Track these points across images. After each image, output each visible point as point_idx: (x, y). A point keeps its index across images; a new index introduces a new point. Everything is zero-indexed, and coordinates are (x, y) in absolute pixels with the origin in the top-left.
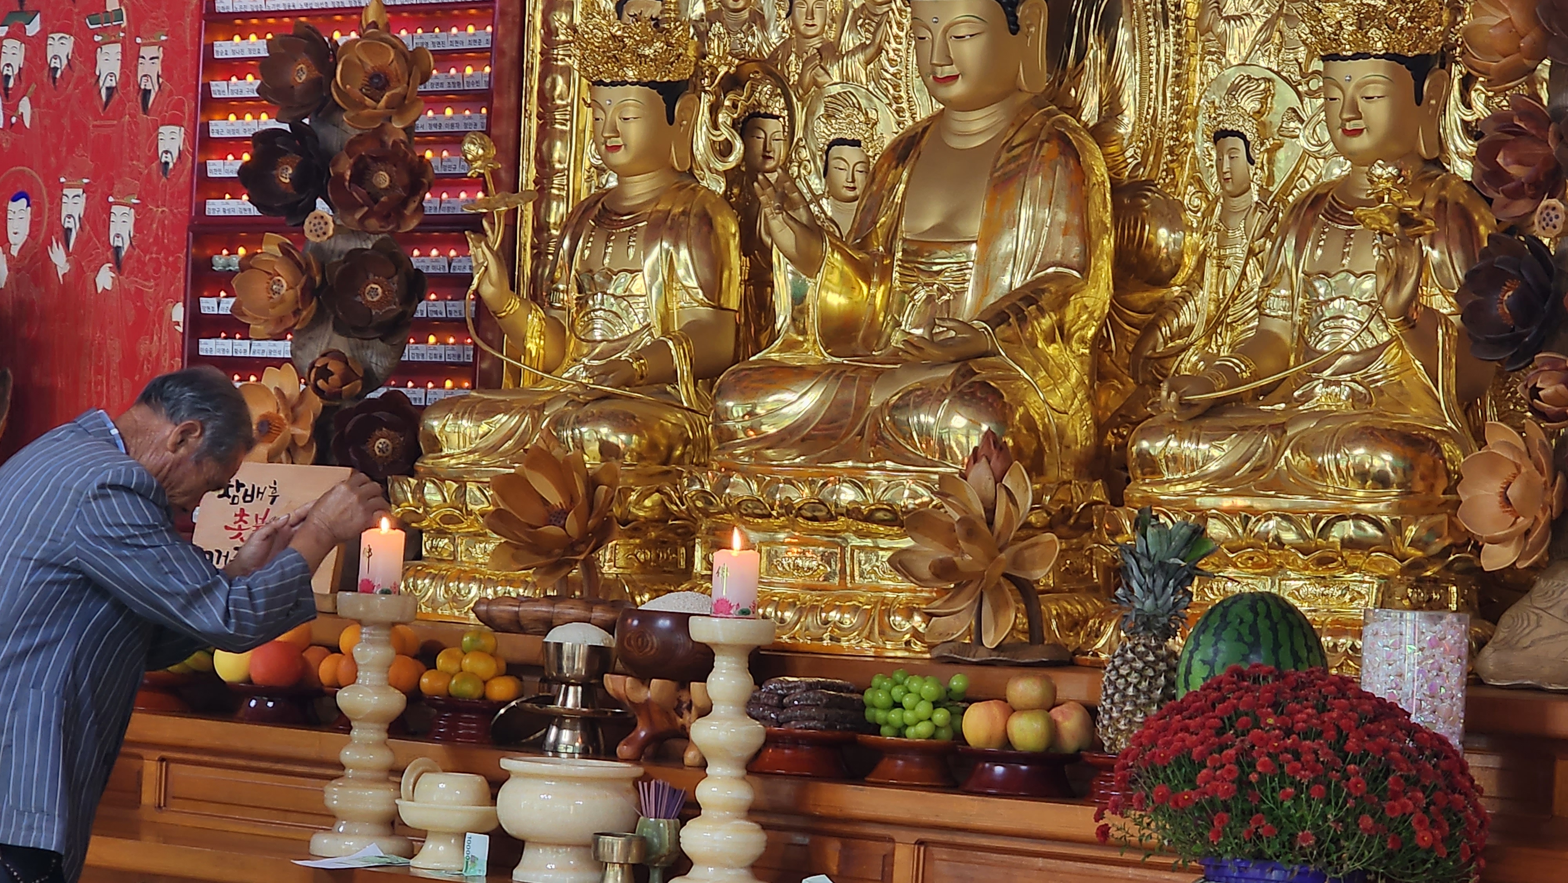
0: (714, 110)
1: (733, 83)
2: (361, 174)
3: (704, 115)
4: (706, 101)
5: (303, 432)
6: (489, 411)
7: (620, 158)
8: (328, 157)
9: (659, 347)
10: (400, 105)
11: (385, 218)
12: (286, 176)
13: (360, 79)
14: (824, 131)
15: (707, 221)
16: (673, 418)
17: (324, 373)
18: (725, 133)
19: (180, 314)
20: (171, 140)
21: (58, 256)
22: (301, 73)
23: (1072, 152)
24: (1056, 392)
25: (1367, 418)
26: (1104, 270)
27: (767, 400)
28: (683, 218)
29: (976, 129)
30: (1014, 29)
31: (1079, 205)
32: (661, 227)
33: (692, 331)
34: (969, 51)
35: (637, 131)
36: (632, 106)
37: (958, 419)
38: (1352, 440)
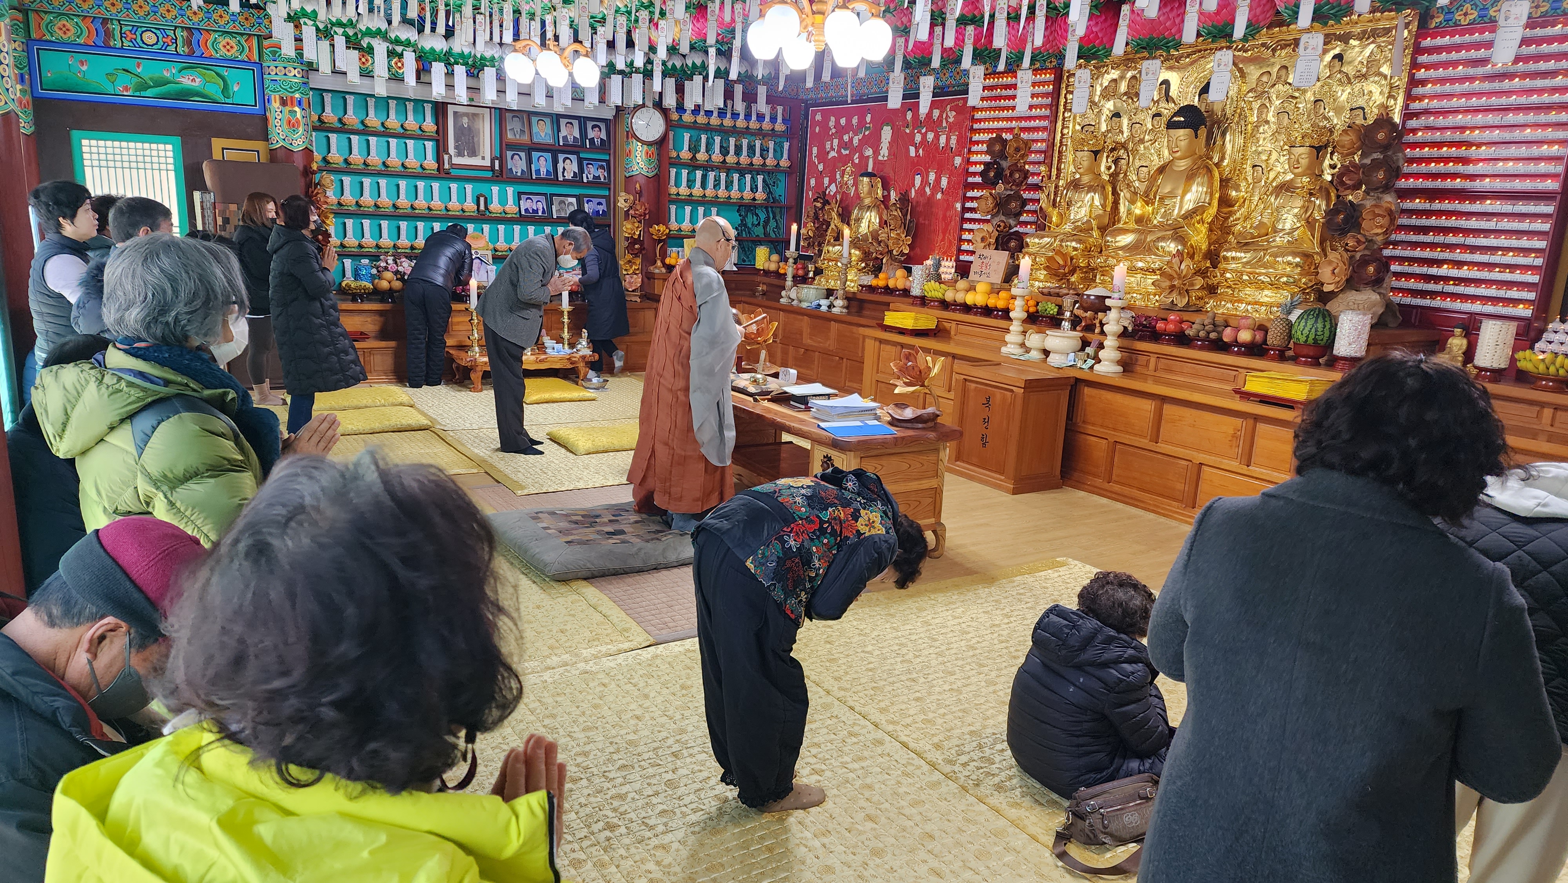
0: (1108, 157)
1: (1113, 150)
2: (1011, 175)
3: (1104, 159)
4: (1105, 155)
5: (993, 241)
6: (1042, 237)
7: (1081, 171)
8: (1003, 170)
9: (1088, 221)
10: (1024, 154)
11: (1017, 186)
12: (992, 174)
13: (1012, 149)
14: (1138, 163)
15: (1103, 187)
16: (1091, 241)
17: (999, 226)
19: (958, 206)
20: (958, 161)
21: (927, 190)
22: (997, 147)
23: (1209, 171)
24: (1199, 237)
25: (1293, 248)
26: (1215, 203)
27: (1118, 239)
28: (1097, 186)
29: (1183, 165)
30: (1196, 137)
31: (1211, 185)
32: (1091, 189)
33: (1098, 217)
34: (1183, 144)
35: (1086, 164)
36: (1085, 157)
37: (1172, 245)
38: (1288, 254)
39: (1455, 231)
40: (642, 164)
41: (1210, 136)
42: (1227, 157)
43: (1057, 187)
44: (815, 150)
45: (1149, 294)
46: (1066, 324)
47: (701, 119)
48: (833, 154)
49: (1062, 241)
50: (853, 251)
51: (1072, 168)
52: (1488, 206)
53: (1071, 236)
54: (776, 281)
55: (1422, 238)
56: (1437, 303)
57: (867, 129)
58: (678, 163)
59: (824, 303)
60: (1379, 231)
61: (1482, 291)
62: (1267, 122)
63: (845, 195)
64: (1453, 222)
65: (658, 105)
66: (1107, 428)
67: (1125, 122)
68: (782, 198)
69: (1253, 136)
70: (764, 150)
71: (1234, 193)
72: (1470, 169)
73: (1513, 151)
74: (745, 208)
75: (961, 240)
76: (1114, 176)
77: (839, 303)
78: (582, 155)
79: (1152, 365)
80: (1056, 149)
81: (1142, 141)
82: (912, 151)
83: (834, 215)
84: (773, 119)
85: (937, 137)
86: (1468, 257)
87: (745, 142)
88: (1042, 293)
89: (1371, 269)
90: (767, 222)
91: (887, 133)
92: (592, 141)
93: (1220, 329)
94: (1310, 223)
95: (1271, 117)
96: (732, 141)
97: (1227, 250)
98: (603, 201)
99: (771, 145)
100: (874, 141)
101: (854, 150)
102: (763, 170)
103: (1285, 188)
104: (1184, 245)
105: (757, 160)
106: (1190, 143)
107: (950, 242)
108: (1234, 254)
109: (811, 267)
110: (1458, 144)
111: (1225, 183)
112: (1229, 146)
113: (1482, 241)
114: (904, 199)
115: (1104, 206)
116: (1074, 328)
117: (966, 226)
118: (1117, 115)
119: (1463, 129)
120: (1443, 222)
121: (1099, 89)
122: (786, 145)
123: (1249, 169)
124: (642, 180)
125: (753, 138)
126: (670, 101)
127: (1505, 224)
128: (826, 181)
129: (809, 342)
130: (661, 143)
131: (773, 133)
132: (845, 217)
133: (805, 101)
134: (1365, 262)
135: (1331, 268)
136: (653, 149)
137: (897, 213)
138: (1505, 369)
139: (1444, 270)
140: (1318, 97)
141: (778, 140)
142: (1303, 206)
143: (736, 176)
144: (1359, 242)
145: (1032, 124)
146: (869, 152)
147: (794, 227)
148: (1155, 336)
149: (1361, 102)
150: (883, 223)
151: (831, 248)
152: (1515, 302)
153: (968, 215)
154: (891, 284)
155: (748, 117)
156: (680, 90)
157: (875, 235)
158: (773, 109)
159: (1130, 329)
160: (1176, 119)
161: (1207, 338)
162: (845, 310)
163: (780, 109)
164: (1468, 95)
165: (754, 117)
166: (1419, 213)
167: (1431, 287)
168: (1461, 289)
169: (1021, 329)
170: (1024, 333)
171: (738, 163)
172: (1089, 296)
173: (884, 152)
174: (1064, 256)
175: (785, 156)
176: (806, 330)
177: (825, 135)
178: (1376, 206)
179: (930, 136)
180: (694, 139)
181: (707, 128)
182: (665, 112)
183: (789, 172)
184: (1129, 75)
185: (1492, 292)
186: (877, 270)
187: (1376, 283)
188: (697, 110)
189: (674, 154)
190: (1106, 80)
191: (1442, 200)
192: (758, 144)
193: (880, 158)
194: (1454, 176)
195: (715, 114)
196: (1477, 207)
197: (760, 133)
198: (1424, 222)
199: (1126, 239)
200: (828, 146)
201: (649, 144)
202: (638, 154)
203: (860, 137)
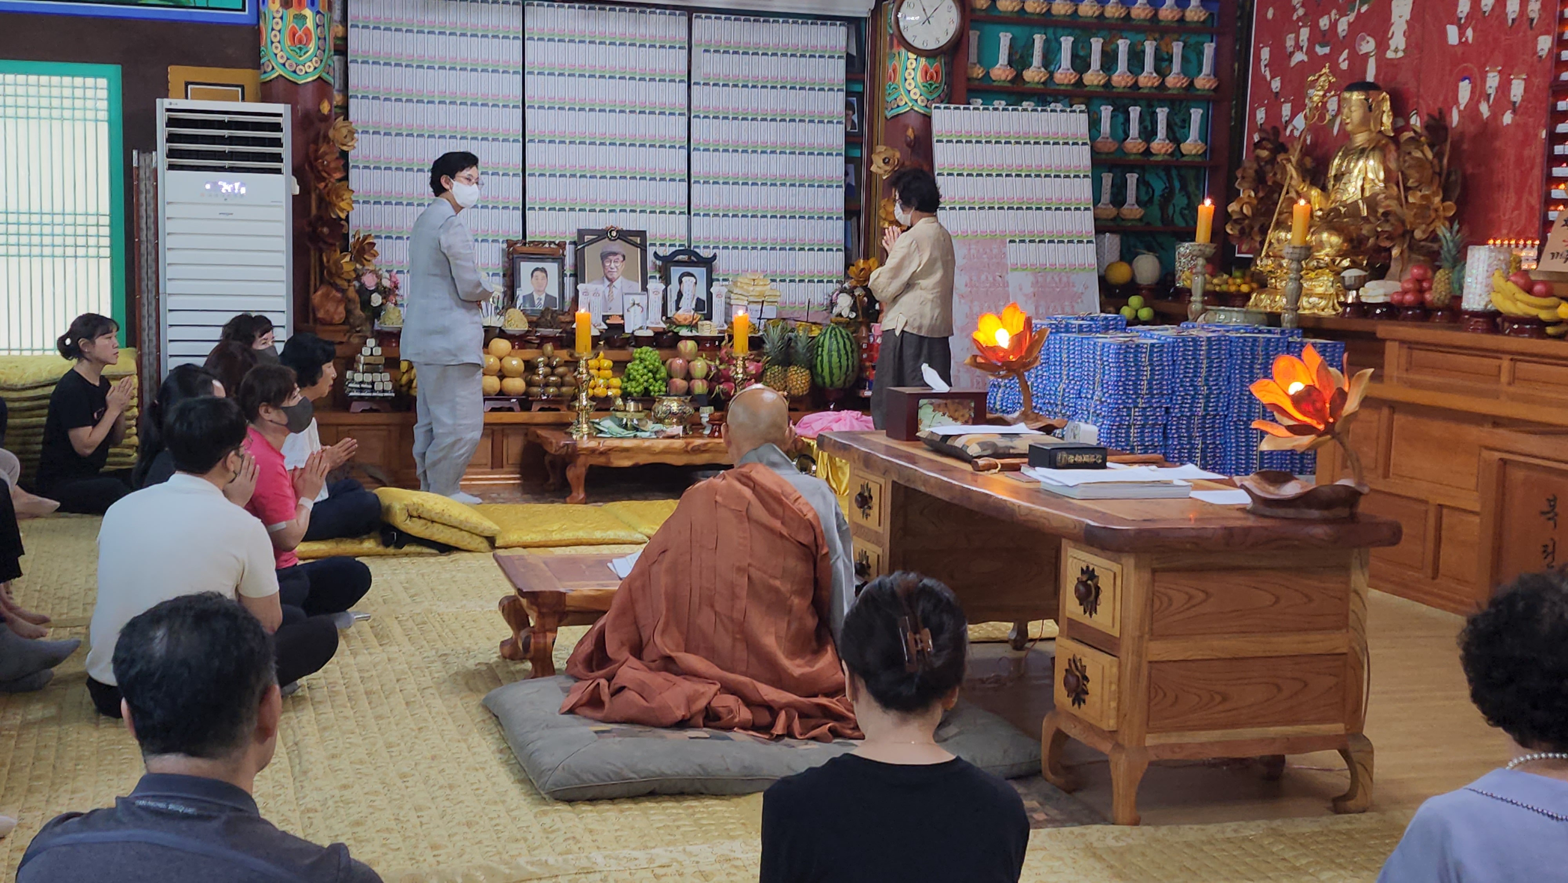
19: (1545, 134)
21: (1483, 108)
40: (916, 94)
44: (1265, 54)
48: (1299, 57)
58: (984, 88)
82: (1453, 32)
87: (1123, 45)
91: (1402, 4)
96: (1097, 44)
99: (1177, 48)
100: (1379, 23)
101: (1338, 45)
102: (1159, 95)
105: (1148, 78)
107: (1532, 210)
114: (1437, 127)
122: (1209, 49)
124: (918, 123)
125: (1138, 36)
128: (1286, 110)
130: (951, 53)
131: (1181, 27)
136: (938, 64)
141: (1193, 40)
146: (1368, 46)
153: (1561, 149)
171: (1108, 85)
173: (1398, 41)
175: (1207, 68)
177: (1284, 22)
180: (1021, 43)
181: (1045, 22)
183: (1215, 97)
189: (977, 71)
192: (1149, 48)
193: (1390, 54)
197: (1152, 25)
200: (1290, 42)
201: (929, 54)
202: (910, 74)
203: (1352, 17)
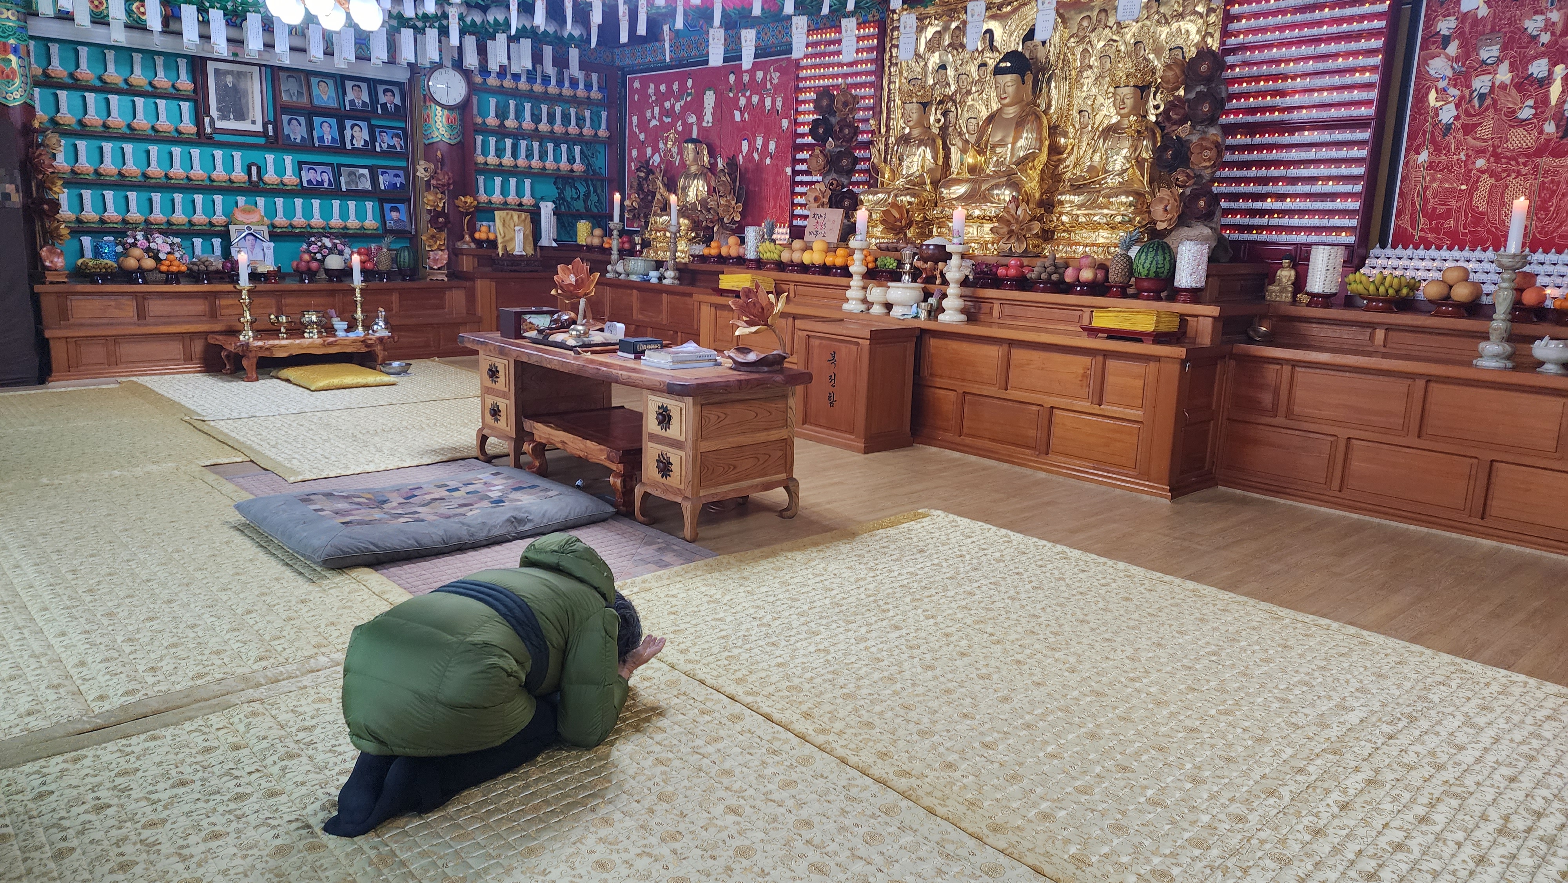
0: (936, 110)
1: (941, 102)
2: (841, 130)
5: (826, 200)
6: (877, 193)
7: (911, 124)
8: (832, 126)
9: (921, 176)
10: (852, 111)
11: (847, 142)
12: (821, 131)
13: (841, 104)
15: (934, 141)
16: (925, 194)
17: (832, 184)
18: (939, 116)
19: (788, 170)
20: (785, 123)
21: (756, 155)
22: (825, 103)
23: (1038, 118)
24: (1032, 184)
25: (1124, 189)
26: (1045, 151)
27: (953, 189)
28: (927, 140)
29: (1011, 112)
30: (1023, 83)
31: (1040, 133)
32: (922, 143)
33: (930, 171)
34: (1010, 90)
35: (915, 116)
36: (913, 109)
37: (1007, 192)
38: (1121, 194)
39: (1277, 163)
40: (443, 130)
41: (1036, 81)
42: (1053, 103)
43: (887, 144)
44: (635, 119)
45: (986, 242)
46: (906, 278)
47: (508, 83)
48: (654, 123)
49: (896, 196)
50: (681, 220)
51: (901, 122)
52: (1307, 136)
53: (905, 191)
54: (600, 257)
55: (1245, 173)
56: (1264, 236)
57: (689, 95)
58: (485, 130)
59: (653, 276)
60: (1207, 164)
61: (1306, 221)
62: (1090, 67)
63: (669, 164)
64: (1274, 155)
65: (458, 64)
66: (955, 378)
67: (951, 72)
68: (603, 171)
69: (1077, 81)
70: (580, 120)
71: (1062, 141)
72: (1288, 101)
73: (1327, 80)
74: (562, 180)
75: (794, 205)
76: (944, 129)
77: (670, 274)
78: (373, 122)
79: (996, 313)
80: (884, 104)
81: (969, 92)
82: (737, 114)
83: (659, 183)
84: (588, 87)
85: (762, 100)
86: (1290, 189)
87: (558, 110)
88: (880, 248)
89: (1202, 203)
90: (587, 196)
91: (710, 98)
92: (384, 106)
93: (1061, 271)
94: (1140, 162)
95: (1093, 61)
96: (544, 108)
97: (1062, 194)
98: (401, 173)
99: (587, 113)
100: (697, 107)
101: (676, 117)
102: (579, 139)
103: (1111, 131)
104: (1019, 192)
105: (573, 129)
106: (1018, 90)
107: (782, 208)
108: (1067, 197)
109: (637, 239)
110: (1275, 77)
111: (1054, 130)
112: (1054, 92)
113: (1303, 172)
114: (732, 163)
115: (935, 159)
116: (914, 280)
117: (798, 189)
118: (943, 67)
119: (1278, 62)
120: (1265, 155)
121: (923, 42)
122: (604, 115)
123: (1075, 113)
124: (445, 148)
125: (567, 106)
126: (471, 60)
127: (1324, 153)
128: (649, 151)
129: (641, 317)
130: (463, 108)
131: (588, 102)
132: (671, 187)
133: (622, 69)
134: (1195, 197)
135: (1163, 206)
136: (455, 115)
137: (726, 178)
138: (1334, 294)
139: (1269, 204)
140: (1139, 39)
141: (594, 109)
142: (1132, 146)
143: (550, 147)
144: (1188, 176)
145: (859, 79)
146: (692, 119)
147: (617, 197)
148: (997, 283)
149: (1180, 42)
150: (712, 191)
151: (658, 219)
152: (1339, 230)
153: (799, 178)
154: (724, 252)
155: (560, 83)
156: (482, 51)
157: (703, 203)
158: (588, 77)
159: (971, 277)
160: (1002, 65)
161: (1049, 280)
162: (676, 282)
163: (595, 76)
164: (1281, 28)
165: (567, 84)
166: (1242, 148)
167: (1257, 221)
168: (1285, 221)
169: (861, 284)
170: (865, 288)
171: (552, 132)
172: (928, 246)
173: (708, 117)
174: (899, 208)
175: (603, 126)
176: (636, 305)
177: (644, 103)
178: (1202, 139)
179: (755, 99)
180: (502, 105)
181: (515, 93)
182: (467, 74)
183: (609, 142)
184: (953, 25)
185: (1316, 221)
186: (708, 240)
187: (1207, 217)
188: (503, 72)
189: (479, 120)
190: (930, 32)
191: (1262, 134)
192: (573, 112)
193: (704, 124)
194: (1272, 109)
195: (524, 78)
196: (1297, 138)
197: (574, 101)
198: (1246, 156)
199: (960, 190)
200: (649, 114)
201: (450, 108)
202: (439, 119)
203: (682, 103)
